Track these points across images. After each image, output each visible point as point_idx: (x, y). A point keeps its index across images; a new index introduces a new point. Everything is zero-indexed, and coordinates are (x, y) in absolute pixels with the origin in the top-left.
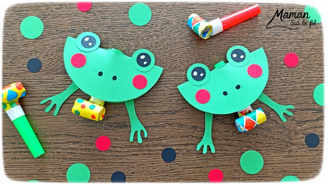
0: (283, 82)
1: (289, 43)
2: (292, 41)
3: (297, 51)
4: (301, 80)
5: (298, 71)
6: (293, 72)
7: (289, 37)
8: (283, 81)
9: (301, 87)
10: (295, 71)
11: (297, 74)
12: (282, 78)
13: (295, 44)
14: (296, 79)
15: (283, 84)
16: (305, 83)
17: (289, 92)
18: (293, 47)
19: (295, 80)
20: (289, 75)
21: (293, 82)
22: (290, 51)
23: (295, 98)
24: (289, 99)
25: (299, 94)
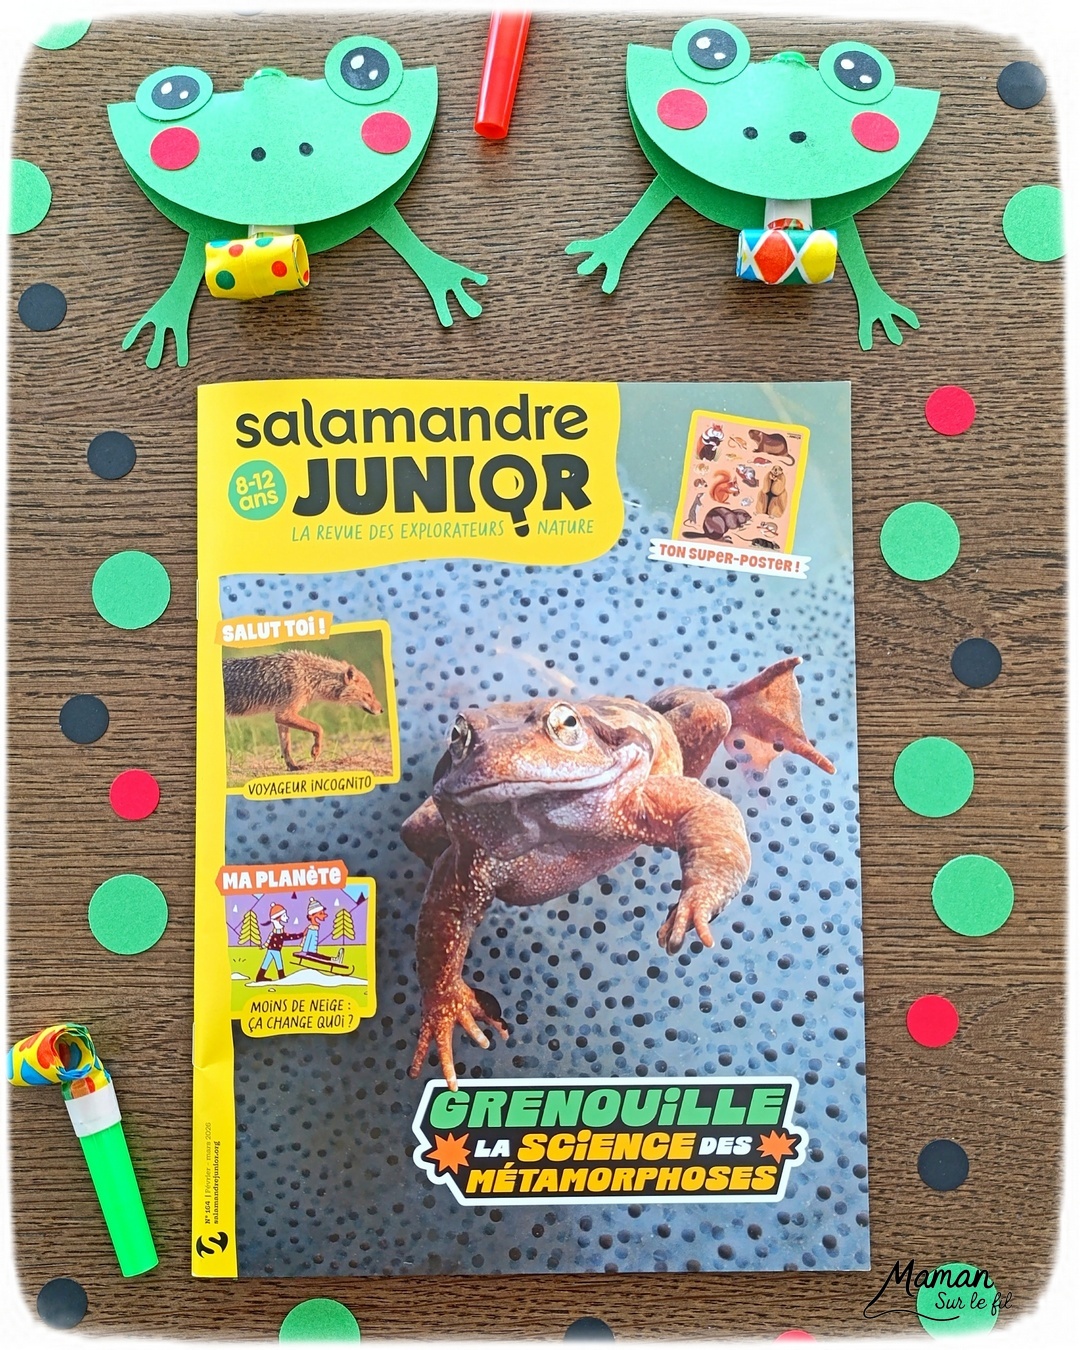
0: (946, 460)
1: (971, 328)
2: (980, 319)
3: (998, 354)
4: (1008, 452)
5: (1000, 422)
6: (980, 426)
7: (969, 307)
8: (944, 456)
9: (1010, 477)
10: (990, 421)
11: (995, 432)
12: (942, 447)
13: (992, 331)
14: (992, 448)
15: (948, 465)
16: (1023, 463)
17: (968, 494)
18: (984, 341)
19: (989, 454)
20: (967, 437)
21: (981, 459)
22: (972, 356)
23: (987, 514)
24: (966, 516)
25: (1001, 500)
